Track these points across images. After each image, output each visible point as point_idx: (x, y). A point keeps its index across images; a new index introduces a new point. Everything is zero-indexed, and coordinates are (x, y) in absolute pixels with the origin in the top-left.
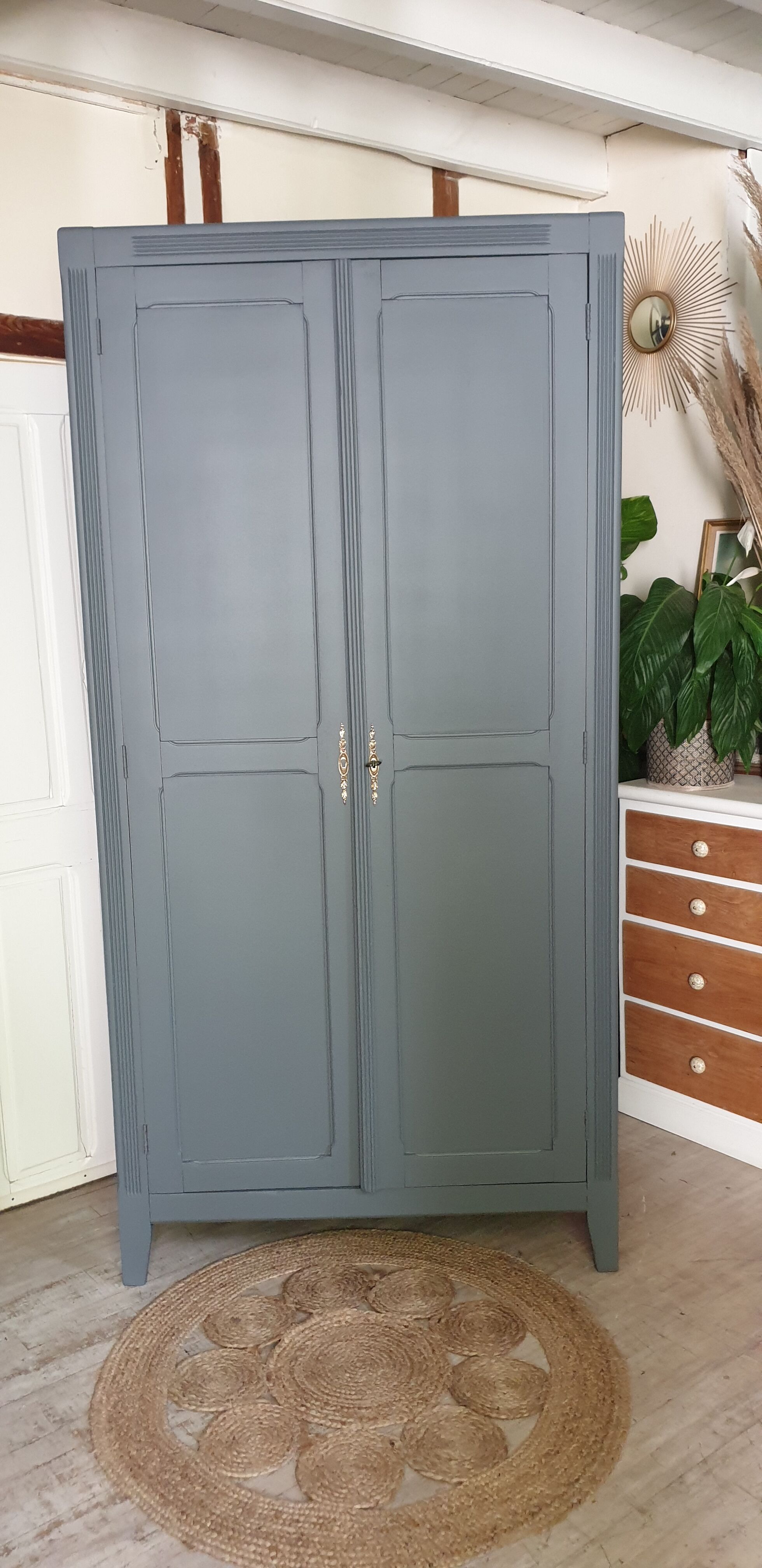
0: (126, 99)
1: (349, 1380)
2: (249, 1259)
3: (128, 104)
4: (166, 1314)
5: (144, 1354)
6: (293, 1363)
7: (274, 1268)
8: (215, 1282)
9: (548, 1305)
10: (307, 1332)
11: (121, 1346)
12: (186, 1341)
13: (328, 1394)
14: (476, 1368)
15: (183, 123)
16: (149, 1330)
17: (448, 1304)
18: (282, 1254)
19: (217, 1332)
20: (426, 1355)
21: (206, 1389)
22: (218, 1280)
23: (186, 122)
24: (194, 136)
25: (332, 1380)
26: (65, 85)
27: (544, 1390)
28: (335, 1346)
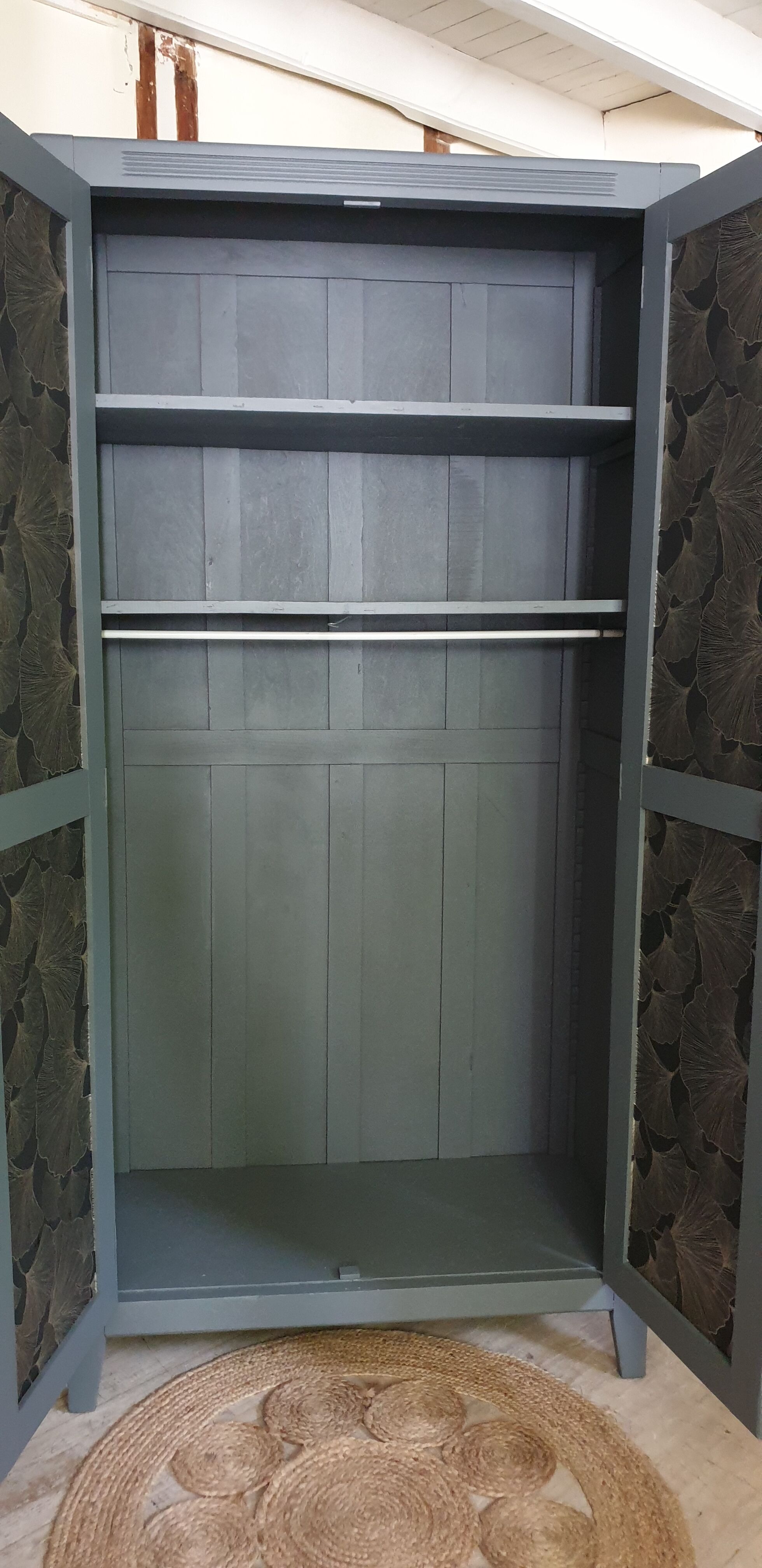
0: (94, 5)
1: (358, 1537)
2: (218, 1372)
3: (98, 13)
4: (125, 1450)
5: (102, 1510)
6: (288, 1515)
7: (248, 1383)
8: (181, 1404)
9: (575, 1426)
10: (299, 1471)
11: (73, 1501)
12: (154, 1488)
13: (335, 1559)
14: (506, 1514)
15: (158, 43)
16: (106, 1475)
17: (460, 1427)
18: (256, 1364)
19: (189, 1473)
20: (445, 1498)
21: (185, 1558)
22: (183, 1401)
23: (162, 42)
24: (169, 59)
25: (338, 1538)
27: (592, 1543)
28: (335, 1489)
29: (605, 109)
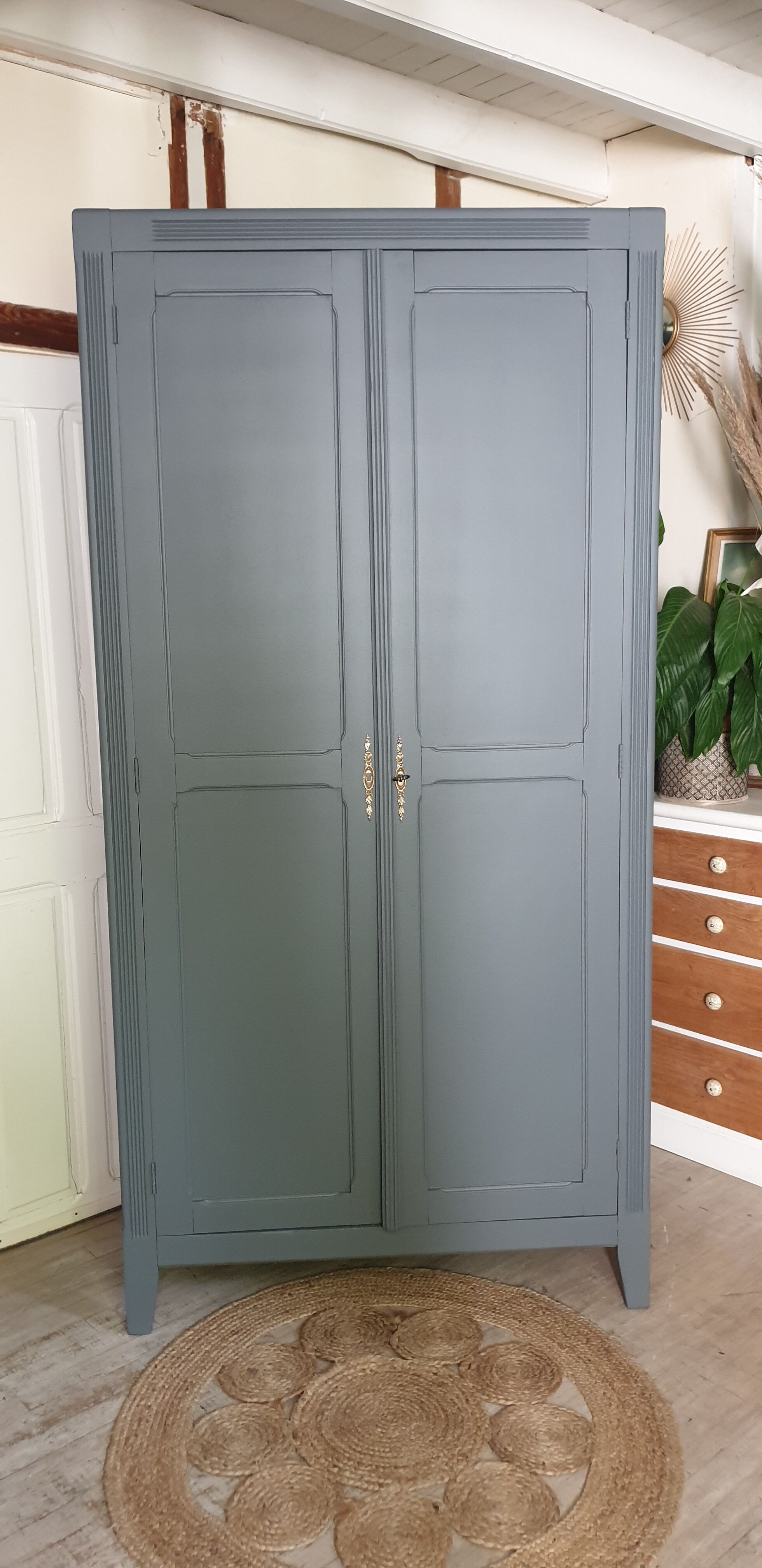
0: (130, 82)
1: (382, 1435)
2: (260, 1302)
3: (132, 87)
4: (177, 1365)
5: (157, 1412)
6: (319, 1418)
7: (287, 1312)
8: (226, 1328)
9: (582, 1348)
10: (330, 1382)
11: (132, 1404)
12: (202, 1396)
13: (359, 1452)
14: (515, 1418)
15: (188, 109)
16: (160, 1385)
17: (477, 1347)
18: (295, 1296)
19: (234, 1384)
20: (460, 1405)
21: (229, 1450)
22: (229, 1326)
23: (191, 108)
24: (198, 123)
25: (363, 1436)
26: (68, 64)
27: (589, 1441)
28: (362, 1397)
29: (607, 139)
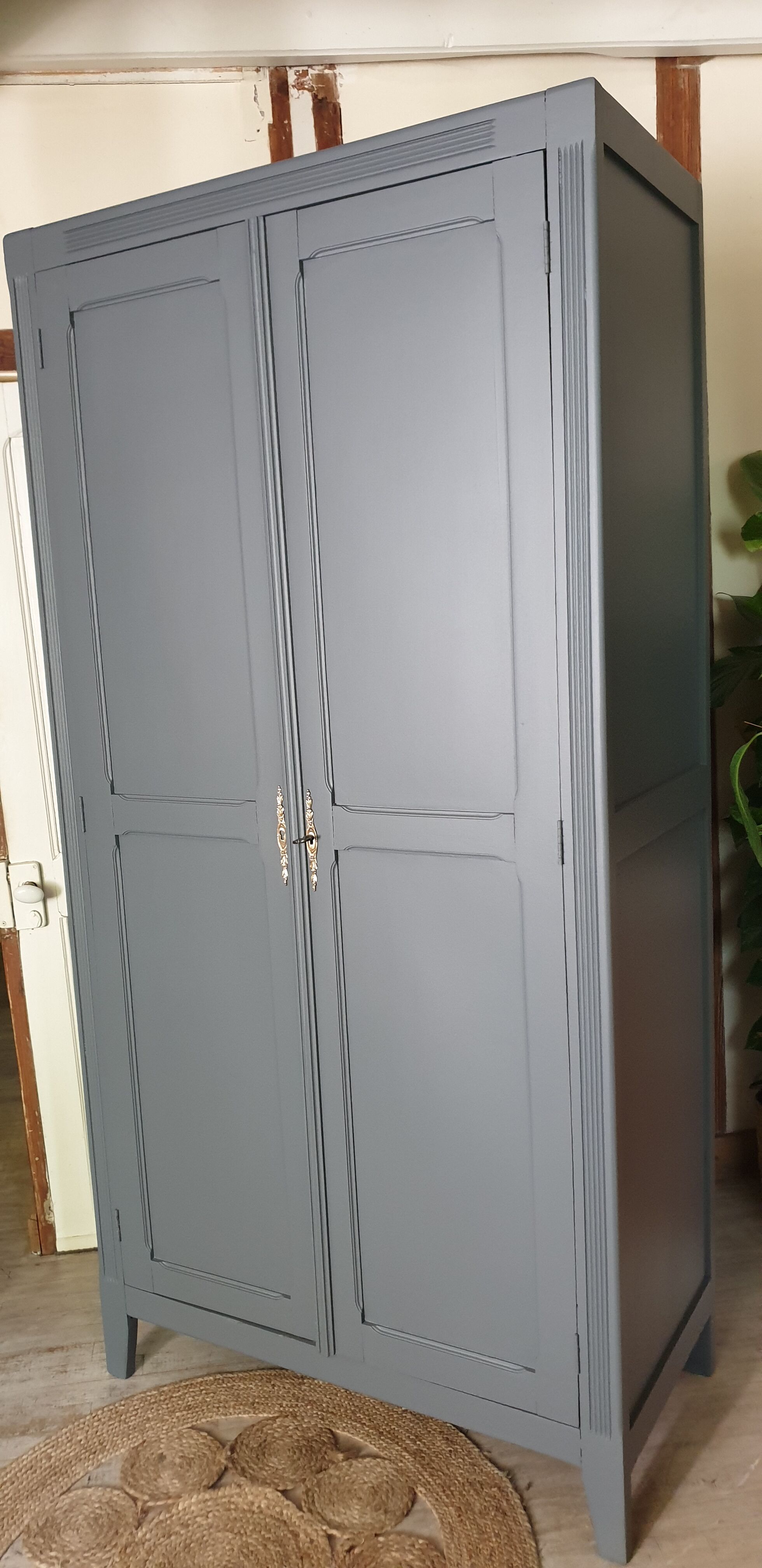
0: (217, 69)
3: (220, 74)
15: (292, 78)
19: (133, 1465)
21: (60, 1537)
23: (296, 77)
24: (306, 92)
26: (144, 70)
